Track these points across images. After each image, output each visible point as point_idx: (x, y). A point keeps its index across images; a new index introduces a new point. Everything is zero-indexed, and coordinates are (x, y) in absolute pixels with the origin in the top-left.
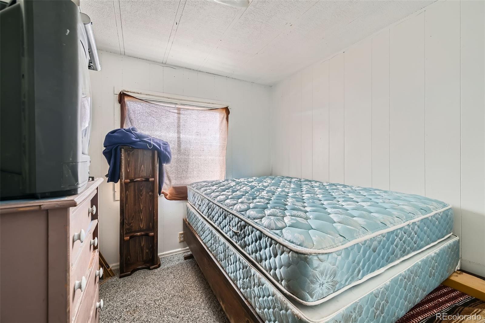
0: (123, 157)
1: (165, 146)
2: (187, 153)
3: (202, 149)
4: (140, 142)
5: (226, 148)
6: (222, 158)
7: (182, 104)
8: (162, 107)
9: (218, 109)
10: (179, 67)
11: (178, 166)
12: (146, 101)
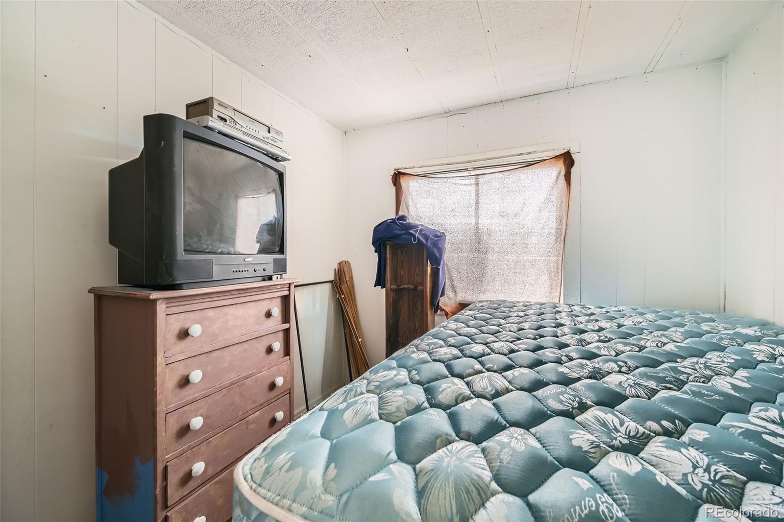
0: (388, 256)
1: (436, 239)
2: (483, 249)
3: (510, 242)
4: (406, 235)
5: (563, 239)
6: (553, 258)
7: (475, 169)
8: (445, 180)
9: (547, 160)
10: (468, 108)
11: (470, 271)
12: (424, 176)
